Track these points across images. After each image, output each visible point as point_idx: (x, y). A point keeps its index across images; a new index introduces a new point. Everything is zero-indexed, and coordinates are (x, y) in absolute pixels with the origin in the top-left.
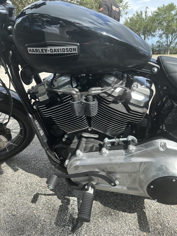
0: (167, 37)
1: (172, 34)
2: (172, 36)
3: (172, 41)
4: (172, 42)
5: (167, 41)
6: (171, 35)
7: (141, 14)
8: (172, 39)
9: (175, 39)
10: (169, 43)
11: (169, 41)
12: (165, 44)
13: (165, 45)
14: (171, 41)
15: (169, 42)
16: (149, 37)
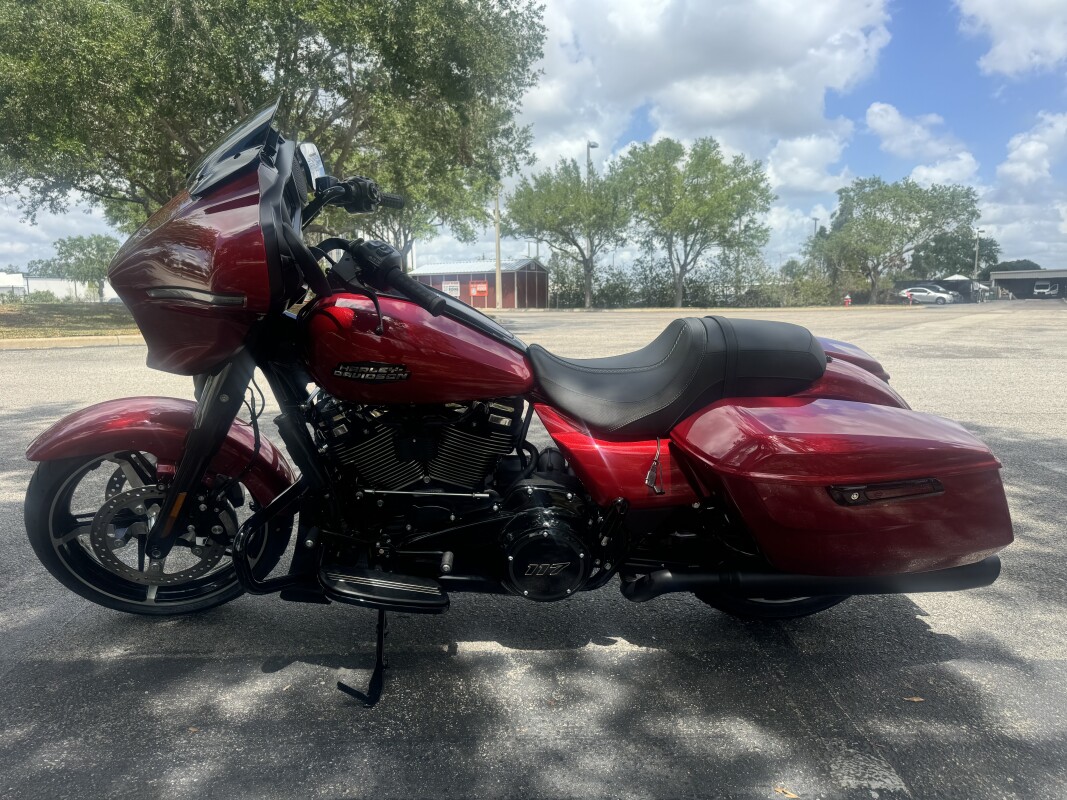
7: (576, 168)
8: (686, 255)
14: (685, 261)
15: (675, 262)
16: (607, 246)
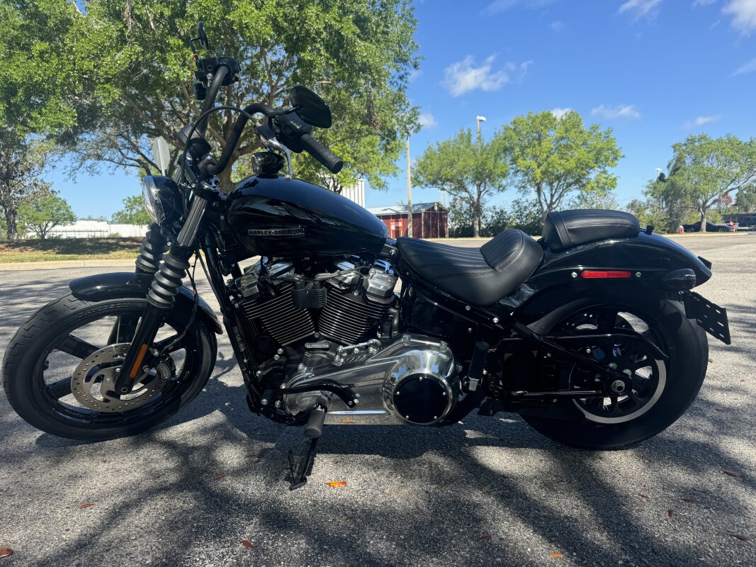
0: (539, 191)
1: (551, 184)
2: (552, 190)
3: (554, 201)
4: (552, 203)
5: (540, 202)
6: (548, 188)
8: (552, 196)
9: (561, 196)
10: (545, 208)
11: (546, 201)
12: (534, 210)
13: (536, 212)
14: (551, 201)
